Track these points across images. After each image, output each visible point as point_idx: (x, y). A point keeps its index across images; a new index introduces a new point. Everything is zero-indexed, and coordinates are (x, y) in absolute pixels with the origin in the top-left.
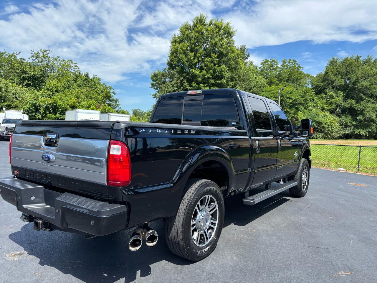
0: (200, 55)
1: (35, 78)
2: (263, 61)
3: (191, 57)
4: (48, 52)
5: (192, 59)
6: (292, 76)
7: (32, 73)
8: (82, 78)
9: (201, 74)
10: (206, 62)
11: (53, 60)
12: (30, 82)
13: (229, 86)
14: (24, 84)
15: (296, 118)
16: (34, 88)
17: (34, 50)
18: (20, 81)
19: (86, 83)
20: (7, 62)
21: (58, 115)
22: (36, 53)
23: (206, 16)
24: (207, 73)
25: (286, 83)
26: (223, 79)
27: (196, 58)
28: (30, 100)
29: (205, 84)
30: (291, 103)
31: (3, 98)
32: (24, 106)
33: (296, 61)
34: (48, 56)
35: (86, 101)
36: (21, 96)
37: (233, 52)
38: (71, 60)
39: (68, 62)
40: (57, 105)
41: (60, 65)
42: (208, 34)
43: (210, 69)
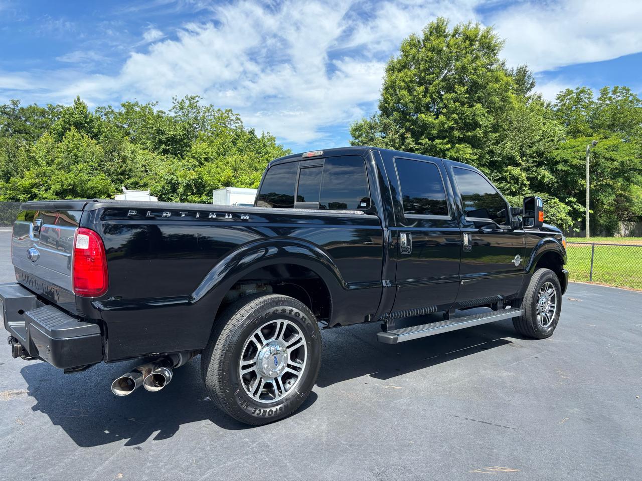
0: (436, 89)
1: (176, 141)
2: (561, 93)
3: (419, 94)
4: (197, 98)
5: (420, 96)
6: (620, 118)
7: (172, 133)
8: (246, 137)
9: (437, 121)
10: (446, 101)
11: (204, 111)
12: (169, 147)
13: (491, 141)
14: (161, 150)
15: (626, 197)
16: (174, 156)
17: (177, 98)
18: (154, 145)
19: (250, 146)
20: (140, 118)
21: (204, 197)
22: (180, 102)
23: (446, 20)
24: (448, 120)
25: (608, 132)
26: (478, 129)
27: (428, 95)
28: (164, 174)
29: (444, 138)
30: (616, 169)
31: (127, 173)
32: (156, 184)
33: (628, 90)
34: (196, 106)
35: (247, 175)
36: (153, 169)
37: (497, 80)
38: (230, 110)
39: (225, 112)
40: (202, 181)
41: (215, 118)
42: (451, 52)
43: (453, 112)
